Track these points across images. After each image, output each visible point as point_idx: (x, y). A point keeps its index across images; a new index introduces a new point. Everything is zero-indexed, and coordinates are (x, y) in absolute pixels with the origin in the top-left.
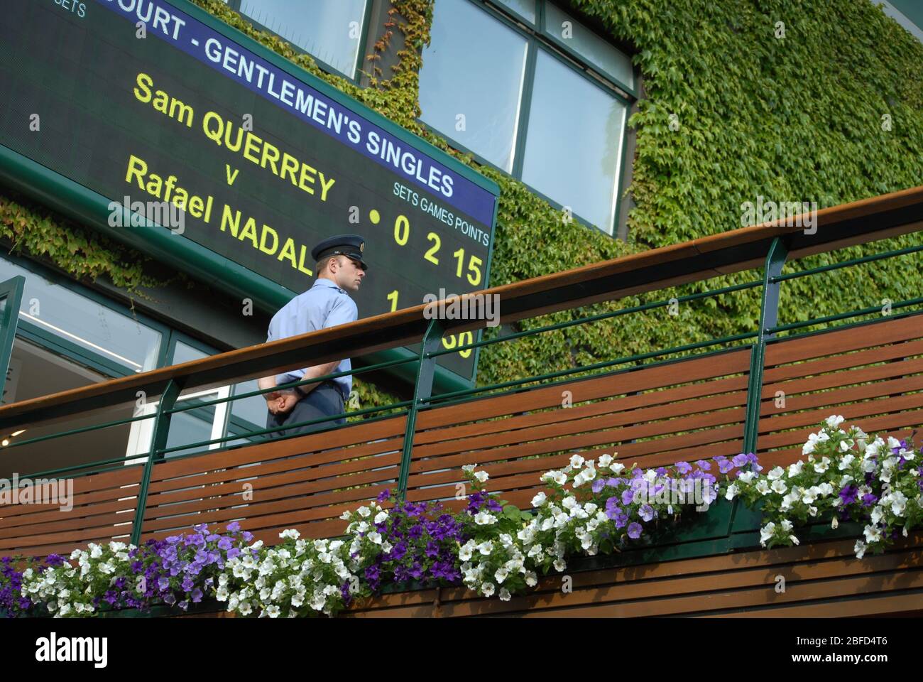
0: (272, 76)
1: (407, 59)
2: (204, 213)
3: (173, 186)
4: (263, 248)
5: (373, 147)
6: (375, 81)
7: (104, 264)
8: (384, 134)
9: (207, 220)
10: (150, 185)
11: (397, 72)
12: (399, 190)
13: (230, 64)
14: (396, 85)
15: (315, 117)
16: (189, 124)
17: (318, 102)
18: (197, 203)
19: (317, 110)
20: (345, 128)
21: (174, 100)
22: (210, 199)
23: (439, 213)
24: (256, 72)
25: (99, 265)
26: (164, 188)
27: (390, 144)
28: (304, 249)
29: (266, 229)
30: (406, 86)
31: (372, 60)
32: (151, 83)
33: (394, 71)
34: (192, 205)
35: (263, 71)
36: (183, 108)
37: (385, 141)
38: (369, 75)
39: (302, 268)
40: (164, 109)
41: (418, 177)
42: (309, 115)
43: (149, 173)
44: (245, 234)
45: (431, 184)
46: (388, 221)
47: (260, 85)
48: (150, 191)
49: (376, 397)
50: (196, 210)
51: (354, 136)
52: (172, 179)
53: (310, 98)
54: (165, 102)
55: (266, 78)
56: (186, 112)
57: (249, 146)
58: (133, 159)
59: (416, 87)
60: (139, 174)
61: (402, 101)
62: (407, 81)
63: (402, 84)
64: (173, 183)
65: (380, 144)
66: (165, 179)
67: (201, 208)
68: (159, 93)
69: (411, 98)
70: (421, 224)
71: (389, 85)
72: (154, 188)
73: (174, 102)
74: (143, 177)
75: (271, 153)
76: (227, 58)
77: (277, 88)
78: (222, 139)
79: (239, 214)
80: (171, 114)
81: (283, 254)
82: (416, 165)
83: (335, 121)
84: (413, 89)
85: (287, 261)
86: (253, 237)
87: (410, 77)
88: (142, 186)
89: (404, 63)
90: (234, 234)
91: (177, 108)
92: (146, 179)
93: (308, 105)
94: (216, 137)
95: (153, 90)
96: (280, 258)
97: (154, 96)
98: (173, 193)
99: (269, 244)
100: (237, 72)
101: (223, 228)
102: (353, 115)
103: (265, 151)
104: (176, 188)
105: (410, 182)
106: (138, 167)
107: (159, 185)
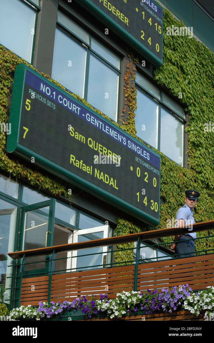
0: (103, 124)
1: (131, 115)
2: (90, 172)
3: (82, 164)
4: (106, 182)
5: (130, 146)
6: (124, 123)
7: (63, 190)
8: (132, 141)
9: (91, 174)
10: (76, 163)
11: (129, 119)
12: (137, 159)
13: (93, 121)
14: (129, 123)
15: (115, 137)
16: (84, 143)
17: (115, 132)
18: (88, 168)
19: (115, 135)
20: (122, 140)
21: (80, 135)
22: (91, 167)
23: (147, 165)
24: (99, 124)
25: (62, 191)
26: (80, 164)
27: (133, 144)
28: (115, 180)
29: (106, 175)
30: (132, 124)
31: (122, 116)
32: (74, 130)
33: (128, 119)
34: (87, 169)
35: (101, 123)
36: (82, 137)
37: (132, 143)
38: (122, 121)
39: (116, 187)
40: (78, 138)
41: (141, 155)
42: (113, 137)
43: (76, 160)
44: (101, 177)
45: (144, 156)
46: (135, 169)
47: (100, 128)
48: (76, 166)
49: (133, 226)
50: (88, 171)
51: (125, 143)
52: (82, 161)
53: (113, 131)
54: (78, 136)
55: (102, 125)
56: (83, 138)
57: (100, 148)
58: (72, 156)
59: (134, 124)
60: (74, 160)
61: (132, 129)
62: (132, 122)
63: (131, 123)
64: (82, 162)
65: (131, 144)
66: (80, 161)
67: (89, 170)
68: (76, 133)
69: (133, 128)
70: (144, 169)
71: (128, 124)
72: (77, 165)
73: (80, 136)
74: (74, 161)
75: (105, 150)
76: (92, 120)
77: (105, 129)
78: (93, 147)
79: (99, 171)
80: (80, 140)
81: (111, 183)
82: (140, 150)
83: (120, 138)
84: (134, 125)
85: (112, 185)
86: (103, 178)
87: (133, 121)
88: (74, 164)
89: (131, 116)
90: (98, 178)
91: (81, 137)
92: (75, 162)
93: (113, 133)
94: (91, 146)
95: (74, 132)
96: (110, 184)
97: (75, 134)
98: (82, 166)
99: (107, 181)
100: (95, 124)
101: (95, 176)
102: (124, 136)
103: (104, 150)
104: (83, 164)
105: (139, 156)
106: (73, 158)
107: (78, 164)
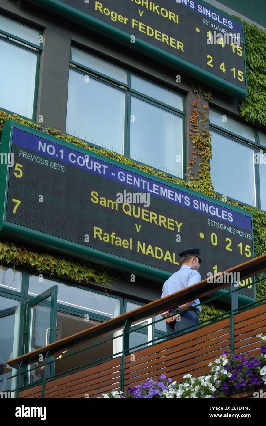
0: (148, 183)
1: (204, 166)
2: (129, 246)
3: (114, 237)
4: (157, 257)
5: (196, 206)
6: (192, 178)
7: (90, 274)
8: (200, 200)
9: (131, 248)
10: (104, 238)
11: (201, 172)
12: (210, 222)
13: (129, 181)
14: (201, 178)
15: (169, 198)
16: (117, 209)
17: (169, 191)
18: (125, 242)
19: (170, 194)
20: (183, 200)
21: (108, 200)
22: (131, 240)
23: (229, 229)
24: (141, 183)
25: (88, 275)
26: (110, 238)
27: (203, 204)
28: (174, 254)
29: (157, 248)
30: (205, 178)
31: (189, 169)
32: (97, 195)
33: (199, 172)
34: (123, 243)
35: (144, 182)
36: (113, 203)
37: (201, 203)
38: (189, 176)
39: (174, 262)
40: (105, 205)
41: (217, 215)
42: (167, 197)
43: (103, 233)
44: (148, 252)
45: (223, 218)
46: (208, 236)
47: (144, 188)
48: (105, 240)
49: (215, 312)
50: (126, 245)
51: (187, 203)
52: (113, 234)
53: (166, 190)
54: (105, 201)
55: (146, 184)
56: (115, 205)
57: (143, 214)
58: (95, 228)
59: (210, 177)
60: (99, 234)
61: (205, 184)
62: (205, 176)
63: (204, 177)
64: (114, 235)
65: (199, 204)
66: (110, 234)
67: (128, 244)
68: (102, 198)
69: (208, 182)
70: (222, 235)
71: (198, 178)
72: (106, 239)
73: (109, 201)
75: (153, 216)
76: (128, 179)
77: (151, 188)
78: (132, 213)
79: (144, 244)
80: (108, 207)
81: (166, 258)
82: (215, 210)
83: (178, 198)
84: (209, 179)
85: (168, 260)
86: (152, 252)
87: (207, 174)
88: (101, 239)
89: (203, 168)
90: (144, 252)
91: (110, 203)
92: (102, 236)
93: (165, 193)
94: (129, 213)
95: (99, 197)
96: (165, 260)
97: (100, 200)
98: (115, 240)
99: (159, 255)
100: (133, 184)
101: (138, 251)
102: (185, 194)
103: (151, 215)
104: (116, 237)
105: (214, 218)
106: (98, 231)
107: (108, 237)
